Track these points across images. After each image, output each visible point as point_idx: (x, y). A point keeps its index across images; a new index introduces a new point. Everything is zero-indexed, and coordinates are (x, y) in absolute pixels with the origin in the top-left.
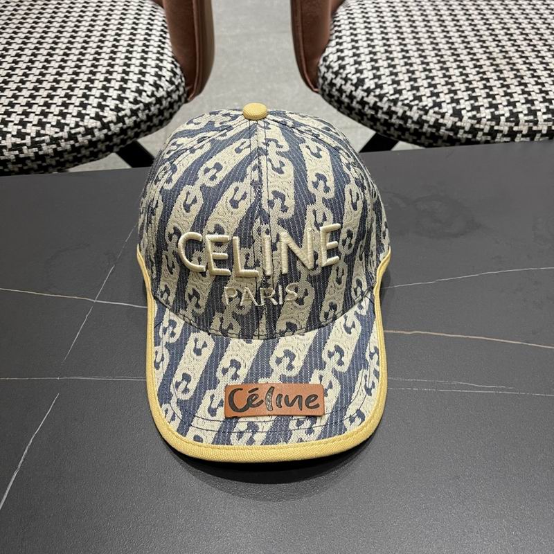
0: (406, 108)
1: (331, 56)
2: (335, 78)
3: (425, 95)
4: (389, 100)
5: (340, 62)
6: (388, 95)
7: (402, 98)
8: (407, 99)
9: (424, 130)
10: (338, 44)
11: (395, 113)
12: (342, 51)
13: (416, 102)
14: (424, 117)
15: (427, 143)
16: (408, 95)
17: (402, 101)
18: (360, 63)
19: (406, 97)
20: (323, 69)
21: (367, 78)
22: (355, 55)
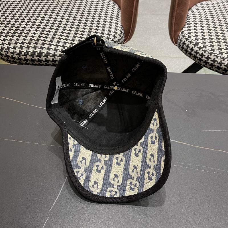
0: (216, 57)
1: (185, 31)
2: (186, 41)
3: (224, 53)
4: (208, 53)
5: (189, 34)
6: (208, 51)
7: (214, 53)
8: (216, 53)
9: (222, 67)
10: (188, 27)
11: (210, 58)
12: (190, 30)
13: (220, 55)
14: (223, 62)
15: (222, 72)
16: (217, 52)
17: (214, 54)
18: (197, 36)
19: (216, 52)
20: (181, 37)
21: (200, 42)
22: (195, 32)
